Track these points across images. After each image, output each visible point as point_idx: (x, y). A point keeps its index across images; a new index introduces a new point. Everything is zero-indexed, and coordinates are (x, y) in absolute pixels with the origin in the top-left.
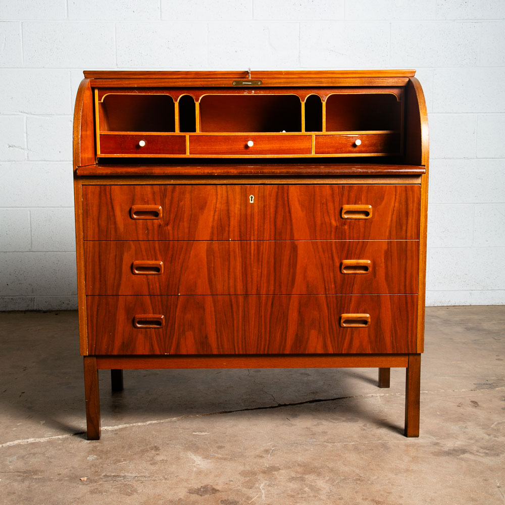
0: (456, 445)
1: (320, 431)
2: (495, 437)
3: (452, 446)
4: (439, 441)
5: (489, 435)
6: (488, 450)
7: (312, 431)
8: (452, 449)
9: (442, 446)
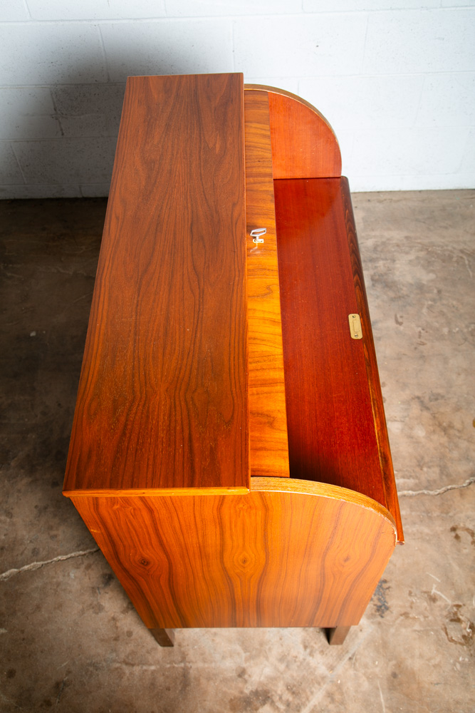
0: (262, 678)
1: (126, 629)
2: (311, 654)
3: (258, 679)
4: (244, 665)
5: (306, 647)
6: (293, 693)
7: (117, 628)
8: (254, 688)
9: (246, 681)
